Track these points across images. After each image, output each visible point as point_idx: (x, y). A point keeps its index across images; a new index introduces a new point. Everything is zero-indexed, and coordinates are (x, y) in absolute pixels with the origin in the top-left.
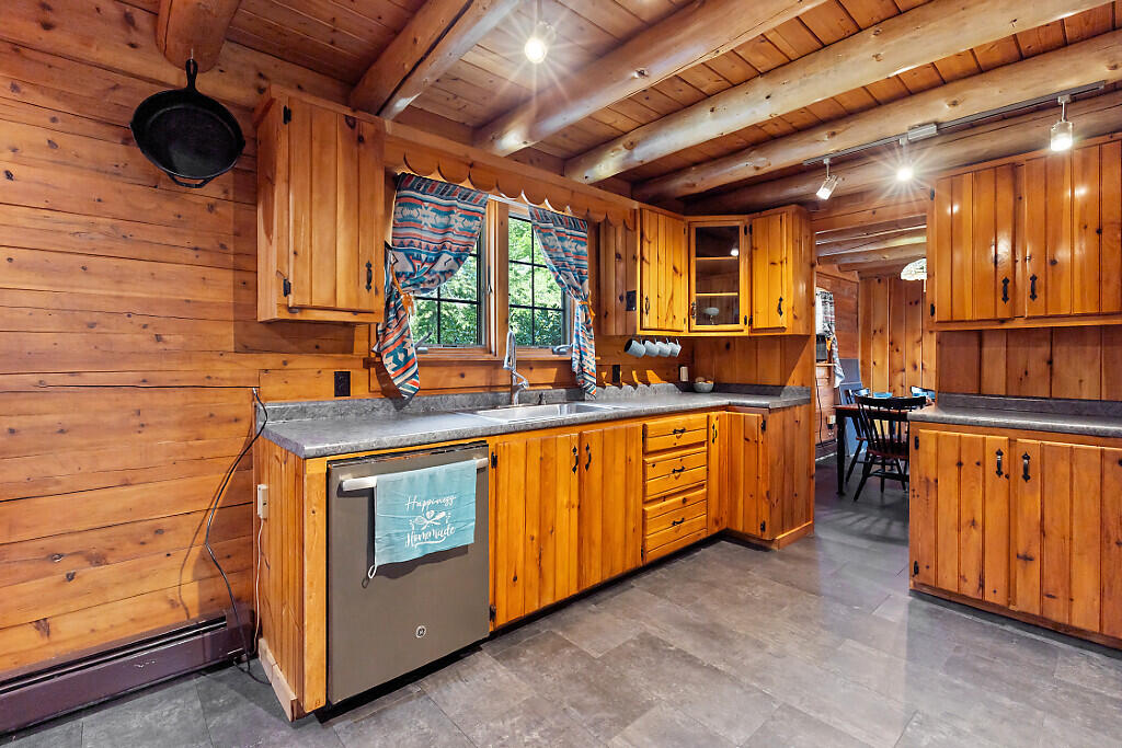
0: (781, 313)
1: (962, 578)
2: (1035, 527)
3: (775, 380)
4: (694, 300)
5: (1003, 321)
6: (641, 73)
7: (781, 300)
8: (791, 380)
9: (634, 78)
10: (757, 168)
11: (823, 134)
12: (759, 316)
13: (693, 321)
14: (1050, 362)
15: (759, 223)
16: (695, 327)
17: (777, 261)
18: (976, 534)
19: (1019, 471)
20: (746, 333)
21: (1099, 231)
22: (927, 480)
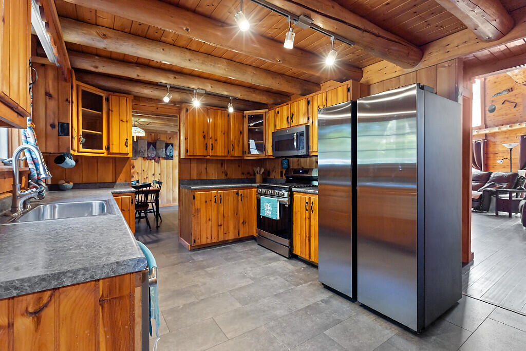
0: (127, 146)
1: (207, 238)
2: (222, 215)
3: (109, 179)
4: (81, 133)
5: (205, 156)
6: (187, 30)
7: (127, 139)
8: (119, 179)
9: (182, 29)
10: (138, 76)
11: (171, 76)
12: (114, 146)
13: (81, 146)
14: (206, 169)
15: (113, 99)
16: (81, 149)
17: (125, 120)
18: (210, 223)
19: (219, 200)
20: (105, 155)
21: (224, 134)
22: (198, 209)
